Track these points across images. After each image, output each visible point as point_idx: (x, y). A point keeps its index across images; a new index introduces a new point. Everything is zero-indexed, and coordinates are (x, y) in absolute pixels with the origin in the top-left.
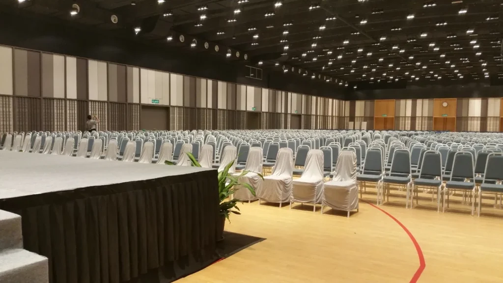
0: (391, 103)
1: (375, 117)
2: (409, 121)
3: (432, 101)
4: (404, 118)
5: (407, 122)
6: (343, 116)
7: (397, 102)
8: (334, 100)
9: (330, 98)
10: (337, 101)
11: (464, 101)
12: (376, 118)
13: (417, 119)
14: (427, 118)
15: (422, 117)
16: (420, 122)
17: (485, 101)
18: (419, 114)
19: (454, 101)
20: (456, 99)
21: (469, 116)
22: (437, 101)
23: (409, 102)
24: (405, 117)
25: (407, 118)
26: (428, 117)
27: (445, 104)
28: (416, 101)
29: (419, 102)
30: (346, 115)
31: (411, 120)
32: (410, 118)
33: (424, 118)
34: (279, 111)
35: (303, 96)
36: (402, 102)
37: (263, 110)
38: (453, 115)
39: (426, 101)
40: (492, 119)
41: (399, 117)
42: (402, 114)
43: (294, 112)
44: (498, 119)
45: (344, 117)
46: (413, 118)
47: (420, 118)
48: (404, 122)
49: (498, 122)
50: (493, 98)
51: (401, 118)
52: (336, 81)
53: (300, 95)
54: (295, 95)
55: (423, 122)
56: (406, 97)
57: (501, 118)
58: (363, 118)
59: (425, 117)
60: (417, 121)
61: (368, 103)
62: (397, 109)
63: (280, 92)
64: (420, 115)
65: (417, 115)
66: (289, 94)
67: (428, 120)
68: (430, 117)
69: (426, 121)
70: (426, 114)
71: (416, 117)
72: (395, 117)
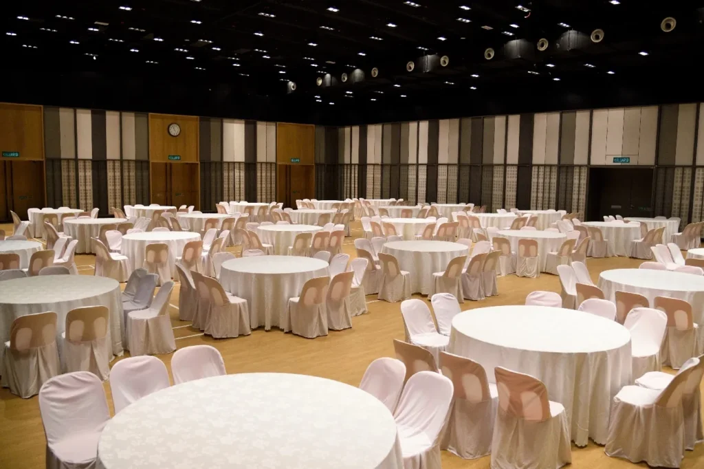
0: (32, 115)
2: (89, 174)
3: (143, 119)
4: (72, 164)
5: (81, 174)
7: (50, 113)
11: (214, 124)
13: (110, 165)
14: (132, 165)
15: (122, 161)
16: (118, 174)
17: (252, 126)
18: (112, 152)
19: (193, 122)
20: (197, 117)
22: (156, 121)
23: (85, 119)
24: (76, 160)
25: (81, 164)
26: (136, 161)
27: (175, 130)
28: (104, 115)
29: (112, 118)
31: (94, 169)
32: (89, 165)
33: (125, 164)
36: (65, 115)
38: (192, 157)
39: (130, 119)
40: (264, 166)
41: (59, 160)
42: (66, 153)
44: (274, 167)
46: (99, 163)
47: (118, 164)
48: (72, 174)
49: (273, 174)
50: (265, 123)
51: (64, 164)
55: (125, 174)
56: (74, 102)
57: (278, 166)
59: (129, 161)
60: (110, 174)
62: (52, 135)
64: (118, 157)
65: (108, 157)
67: (136, 169)
68: (142, 162)
69: (133, 174)
70: (130, 154)
71: (105, 161)
72: (47, 160)
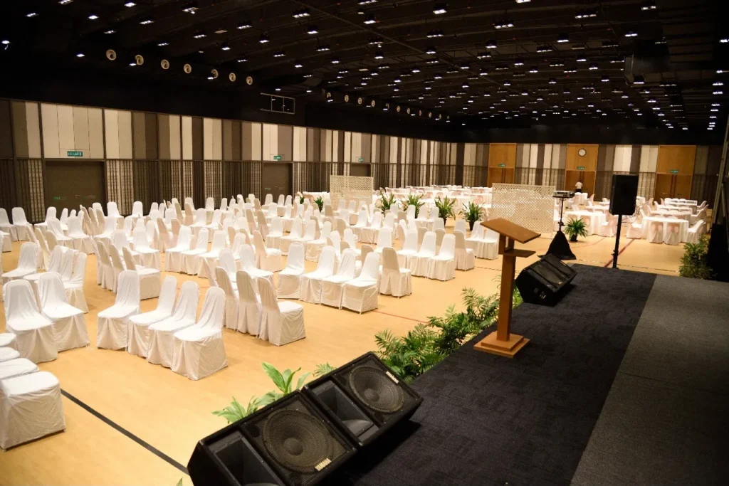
0: (511, 148)
1: (490, 166)
2: (534, 175)
3: (564, 147)
4: (527, 170)
5: (530, 175)
6: (448, 163)
7: (519, 147)
8: (432, 143)
9: (425, 139)
10: (436, 143)
11: (609, 148)
12: (492, 169)
13: (545, 171)
14: (556, 172)
15: (551, 169)
16: (548, 176)
17: (638, 149)
18: (546, 165)
19: (594, 148)
20: (598, 145)
21: (614, 170)
22: (572, 148)
23: (535, 148)
24: (529, 168)
25: (531, 170)
26: (559, 170)
27: (582, 153)
28: (544, 146)
29: (548, 147)
30: (451, 164)
31: (537, 173)
32: (534, 171)
33: (553, 171)
34: (328, 159)
35: (374, 137)
36: (526, 147)
37: (295, 159)
38: (592, 168)
39: (557, 147)
40: (645, 175)
41: (521, 168)
42: (525, 165)
43: (355, 160)
44: (654, 175)
45: (450, 165)
46: (539, 171)
47: (549, 171)
48: (526, 175)
49: (653, 180)
50: (649, 146)
51: (523, 170)
52: (430, 115)
53: (367, 136)
54: (358, 137)
55: (552, 176)
56: (531, 141)
57: (658, 175)
58: (474, 168)
59: (555, 170)
60: (544, 175)
61: (481, 146)
62: (519, 156)
63: (329, 132)
64: (549, 167)
65: (544, 167)
66: (347, 134)
67: (558, 174)
68: (562, 170)
69: (556, 176)
70: (556, 166)
71: (542, 169)
72: (516, 168)
